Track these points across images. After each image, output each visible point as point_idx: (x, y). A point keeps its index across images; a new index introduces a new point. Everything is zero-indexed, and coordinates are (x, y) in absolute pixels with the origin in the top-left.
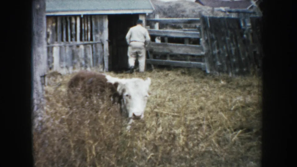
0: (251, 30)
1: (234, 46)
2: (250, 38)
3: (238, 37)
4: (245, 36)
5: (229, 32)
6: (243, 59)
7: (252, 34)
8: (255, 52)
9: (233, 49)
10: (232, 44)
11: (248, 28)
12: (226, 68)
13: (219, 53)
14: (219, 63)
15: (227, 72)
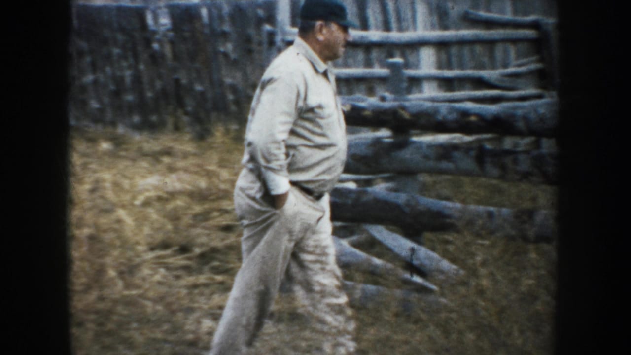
0: (171, 34)
1: (129, 67)
2: (168, 50)
3: (140, 48)
4: (156, 46)
5: (120, 37)
6: (149, 94)
7: (172, 42)
8: (177, 81)
9: (128, 74)
10: (125, 64)
11: (162, 28)
12: (109, 115)
13: (95, 82)
14: (94, 104)
15: (114, 124)
